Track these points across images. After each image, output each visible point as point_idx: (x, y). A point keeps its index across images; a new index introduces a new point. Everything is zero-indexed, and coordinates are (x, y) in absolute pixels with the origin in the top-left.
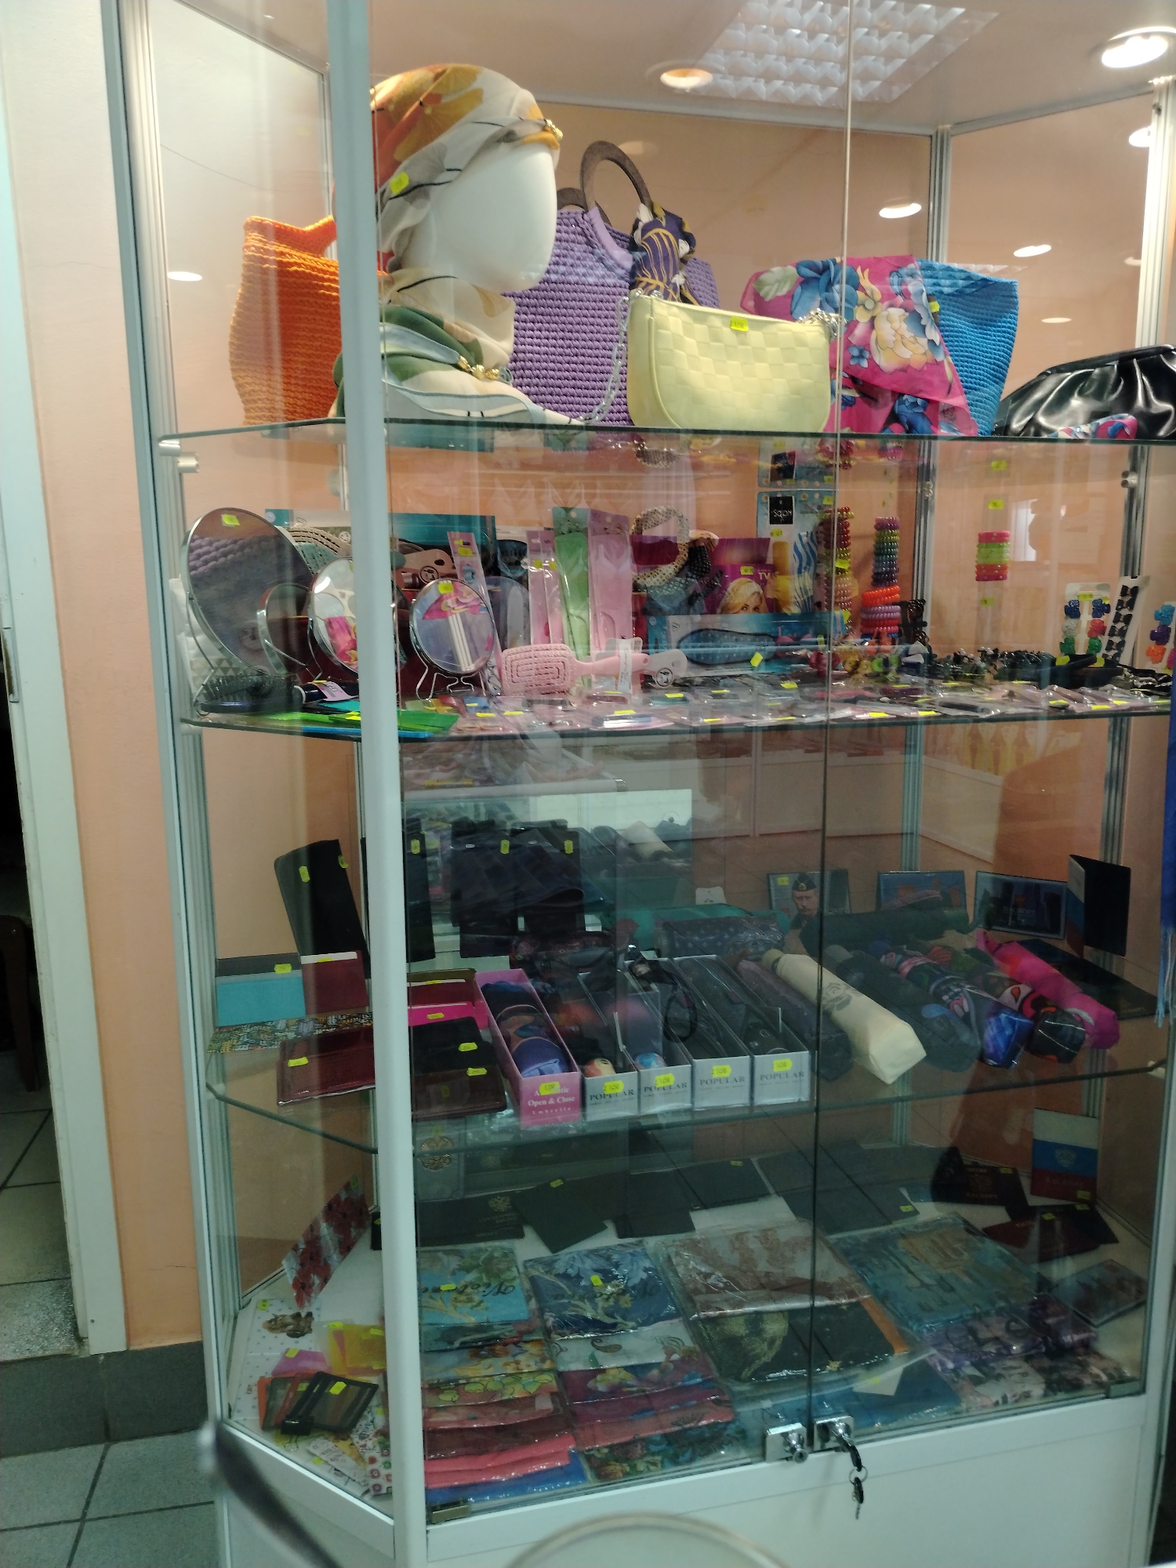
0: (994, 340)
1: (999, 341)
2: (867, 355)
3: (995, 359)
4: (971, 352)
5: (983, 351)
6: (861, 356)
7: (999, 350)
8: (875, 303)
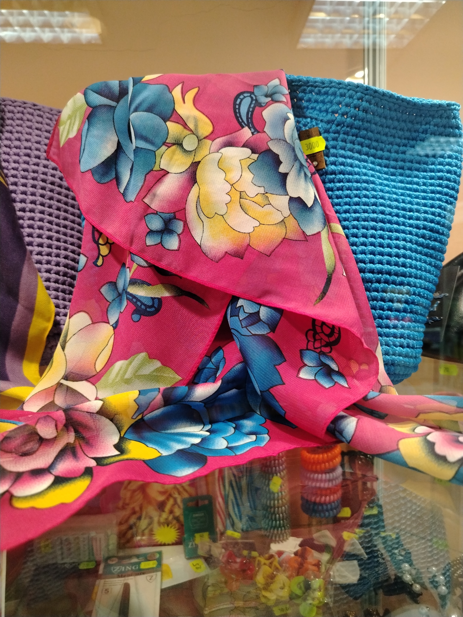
0: (424, 191)
1: (433, 192)
2: (179, 227)
3: (425, 220)
4: (382, 213)
5: (404, 209)
6: (167, 230)
7: (432, 206)
8: (199, 140)
